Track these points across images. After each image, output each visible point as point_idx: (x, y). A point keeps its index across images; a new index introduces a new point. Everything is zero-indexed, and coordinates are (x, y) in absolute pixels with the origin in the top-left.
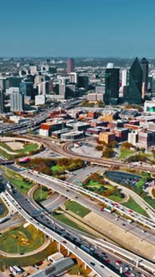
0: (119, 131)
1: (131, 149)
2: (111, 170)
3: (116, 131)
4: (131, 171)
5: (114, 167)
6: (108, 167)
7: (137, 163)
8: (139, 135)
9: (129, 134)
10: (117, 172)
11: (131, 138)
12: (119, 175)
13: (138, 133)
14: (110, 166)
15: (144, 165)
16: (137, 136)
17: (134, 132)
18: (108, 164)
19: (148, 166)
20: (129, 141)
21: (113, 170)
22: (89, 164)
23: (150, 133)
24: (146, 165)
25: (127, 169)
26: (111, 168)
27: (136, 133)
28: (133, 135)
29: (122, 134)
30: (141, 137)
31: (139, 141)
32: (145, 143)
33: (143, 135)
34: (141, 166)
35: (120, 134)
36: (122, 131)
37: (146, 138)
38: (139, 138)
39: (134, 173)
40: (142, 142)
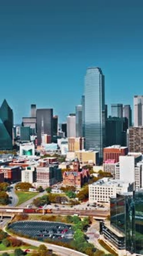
0: (8, 170)
2: (16, 221)
3: (3, 170)
4: (48, 219)
5: (19, 216)
6: (10, 217)
7: (49, 207)
8: (37, 171)
9: (23, 172)
10: (25, 223)
11: (26, 177)
12: (31, 227)
13: (35, 169)
14: (13, 216)
15: (60, 206)
16: (34, 173)
17: (29, 169)
18: (9, 213)
19: (67, 208)
20: (23, 180)
21: (19, 220)
23: (52, 167)
24: (64, 207)
25: (40, 216)
26: (15, 218)
27: (33, 170)
28: (28, 173)
29: (12, 173)
30: (40, 173)
31: (37, 179)
32: (47, 181)
33: (43, 170)
34: (58, 210)
35: (8, 173)
36: (12, 170)
37: (47, 174)
38: (37, 175)
39: (55, 221)
40: (43, 180)
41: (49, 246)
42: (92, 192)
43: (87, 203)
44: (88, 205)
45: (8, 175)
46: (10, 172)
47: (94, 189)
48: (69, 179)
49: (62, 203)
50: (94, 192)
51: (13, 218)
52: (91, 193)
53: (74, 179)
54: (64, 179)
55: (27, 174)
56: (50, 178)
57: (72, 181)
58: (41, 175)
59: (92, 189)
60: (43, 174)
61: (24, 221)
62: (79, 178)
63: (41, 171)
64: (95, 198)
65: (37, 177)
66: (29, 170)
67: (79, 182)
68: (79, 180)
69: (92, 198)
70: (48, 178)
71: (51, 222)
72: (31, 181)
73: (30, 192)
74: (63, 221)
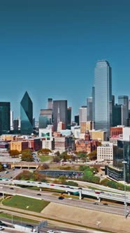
0: (32, 141)
1: (50, 154)
2: (40, 169)
4: (65, 169)
5: (42, 167)
6: (35, 168)
8: (55, 141)
9: (43, 142)
10: (47, 171)
11: (46, 145)
13: (54, 139)
14: (37, 166)
16: (53, 143)
17: (48, 139)
18: (35, 165)
19: (80, 163)
20: (44, 147)
21: (42, 169)
22: (9, 167)
23: (67, 137)
25: (58, 167)
26: (39, 168)
27: (51, 140)
28: (48, 142)
29: (34, 142)
30: (57, 142)
31: (55, 147)
32: (63, 149)
33: (59, 139)
34: (73, 164)
35: (32, 143)
36: (35, 140)
37: (63, 143)
38: (55, 143)
39: (70, 170)
40: (60, 148)
42: (100, 152)
44: (97, 162)
45: (32, 145)
46: (33, 141)
48: (81, 147)
49: (76, 160)
51: (38, 168)
53: (85, 146)
54: (77, 147)
55: (46, 143)
56: (65, 146)
57: (84, 148)
58: (58, 144)
59: (100, 150)
60: (60, 143)
61: (46, 170)
62: (89, 145)
63: (58, 141)
64: (102, 157)
65: (56, 146)
66: (48, 141)
67: (90, 149)
68: (89, 147)
69: (100, 157)
70: (64, 146)
71: (67, 171)
72: (50, 148)
73: (50, 156)
74: (77, 170)
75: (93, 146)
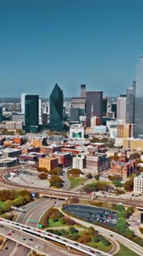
0: (61, 156)
1: (81, 176)
3: (57, 155)
4: (96, 204)
5: (73, 199)
6: (64, 200)
7: (98, 193)
8: (87, 159)
9: (74, 158)
10: (76, 206)
11: (77, 163)
12: (82, 210)
13: (85, 157)
14: (67, 199)
15: (107, 194)
16: (85, 161)
17: (80, 156)
18: (64, 196)
19: (113, 196)
20: (74, 167)
21: (72, 203)
22: (38, 196)
23: (100, 156)
24: (110, 195)
25: (89, 202)
26: (69, 201)
27: (83, 157)
28: (79, 160)
29: (64, 159)
30: (89, 161)
31: (87, 166)
32: (96, 169)
33: (92, 158)
34: (105, 197)
35: (61, 159)
36: (65, 156)
37: (96, 162)
38: (87, 162)
39: (102, 207)
40: (92, 167)
41: (97, 228)
43: (132, 193)
44: (133, 195)
45: (61, 161)
46: (63, 158)
47: (139, 181)
48: (116, 169)
49: (109, 191)
50: (139, 184)
51: (67, 201)
52: (136, 184)
53: (120, 168)
54: (112, 168)
55: (77, 161)
56: (98, 166)
57: (119, 170)
58: (90, 163)
59: (137, 181)
60: (93, 162)
61: (75, 204)
62: (126, 168)
63: (90, 159)
64: (139, 189)
65: (87, 164)
66: (79, 158)
67: (126, 172)
68: (125, 170)
69: (137, 189)
70: (97, 166)
71: (98, 207)
72: (81, 168)
73: (81, 178)
74: (110, 208)
75: (130, 168)
